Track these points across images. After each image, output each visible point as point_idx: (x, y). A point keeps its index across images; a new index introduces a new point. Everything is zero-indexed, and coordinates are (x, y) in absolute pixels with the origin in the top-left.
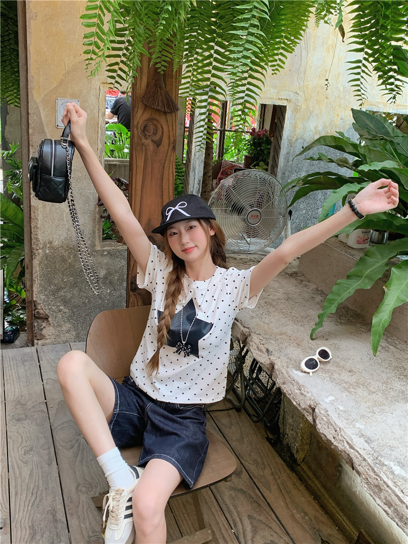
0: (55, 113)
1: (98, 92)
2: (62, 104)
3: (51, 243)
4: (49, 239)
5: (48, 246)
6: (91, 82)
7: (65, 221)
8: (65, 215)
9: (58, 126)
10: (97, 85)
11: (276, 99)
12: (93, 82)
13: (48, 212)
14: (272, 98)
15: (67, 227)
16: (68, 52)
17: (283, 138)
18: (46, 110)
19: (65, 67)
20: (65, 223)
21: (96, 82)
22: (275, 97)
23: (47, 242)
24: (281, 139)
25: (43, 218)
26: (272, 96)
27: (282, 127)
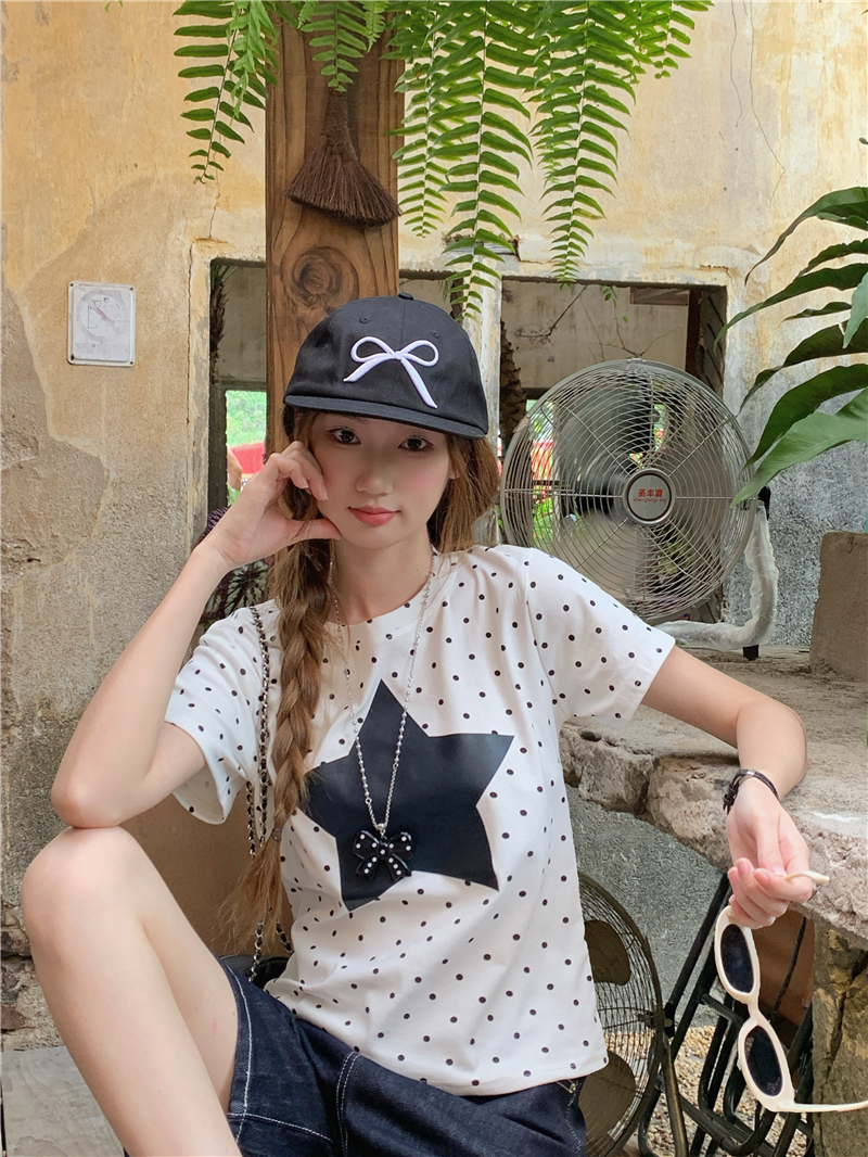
0: (64, 323)
1: (186, 263)
2: (84, 299)
3: (48, 705)
4: (42, 693)
5: (39, 714)
6: (166, 236)
7: (92, 636)
8: (91, 618)
9: (73, 358)
10: (183, 244)
11: (693, 269)
12: (172, 236)
13: (40, 610)
14: (681, 266)
15: (96, 654)
16: (101, 158)
17: (726, 376)
18: (40, 315)
19: (94, 198)
20: (93, 641)
21: (181, 237)
22: (689, 263)
23: (37, 702)
24: (722, 382)
25: (26, 629)
26: (679, 261)
27: (721, 347)
